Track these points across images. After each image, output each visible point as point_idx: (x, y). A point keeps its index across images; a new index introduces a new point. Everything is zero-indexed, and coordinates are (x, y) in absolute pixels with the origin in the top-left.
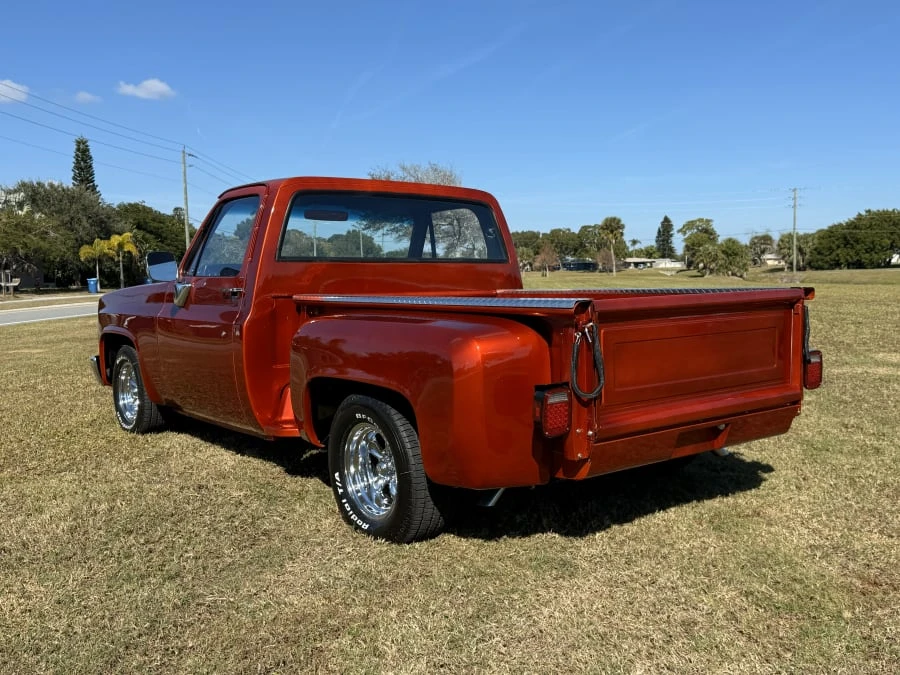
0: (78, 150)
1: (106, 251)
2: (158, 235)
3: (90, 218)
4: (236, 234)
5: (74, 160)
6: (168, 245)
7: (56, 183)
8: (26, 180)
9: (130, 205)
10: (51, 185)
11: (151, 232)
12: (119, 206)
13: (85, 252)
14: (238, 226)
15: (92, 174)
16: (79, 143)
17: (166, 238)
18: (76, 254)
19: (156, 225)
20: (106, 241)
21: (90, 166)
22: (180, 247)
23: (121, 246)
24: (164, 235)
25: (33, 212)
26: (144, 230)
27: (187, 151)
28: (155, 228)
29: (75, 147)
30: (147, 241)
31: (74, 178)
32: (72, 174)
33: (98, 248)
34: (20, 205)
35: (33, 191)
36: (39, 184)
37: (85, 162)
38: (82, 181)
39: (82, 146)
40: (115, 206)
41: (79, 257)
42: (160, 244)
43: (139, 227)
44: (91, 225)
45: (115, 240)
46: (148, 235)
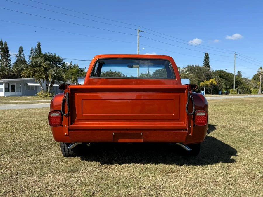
0: (205, 56)
1: (207, 83)
2: (226, 79)
3: (205, 74)
4: (253, 78)
5: (204, 59)
6: (229, 82)
7: (197, 65)
8: (189, 65)
9: (219, 70)
10: (196, 66)
11: (224, 78)
12: (216, 71)
13: (202, 84)
14: (254, 76)
15: (209, 62)
16: (206, 54)
17: (228, 80)
18: (199, 84)
19: (225, 76)
20: (208, 81)
21: (208, 60)
22: (232, 82)
23: (212, 82)
24: (227, 79)
25: (189, 73)
26: (222, 77)
27: (236, 54)
28: (225, 77)
29: (205, 55)
30: (222, 80)
31: (204, 64)
32: (203, 63)
33: (205, 83)
34: (186, 72)
35: (191, 67)
36: (193, 66)
37: (207, 59)
38: (206, 64)
39: (206, 55)
40: (215, 71)
41: (200, 85)
42: (226, 82)
43: (220, 77)
44: (205, 76)
45: (211, 80)
46: (223, 79)
